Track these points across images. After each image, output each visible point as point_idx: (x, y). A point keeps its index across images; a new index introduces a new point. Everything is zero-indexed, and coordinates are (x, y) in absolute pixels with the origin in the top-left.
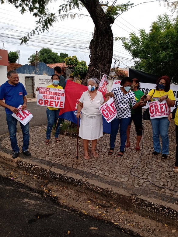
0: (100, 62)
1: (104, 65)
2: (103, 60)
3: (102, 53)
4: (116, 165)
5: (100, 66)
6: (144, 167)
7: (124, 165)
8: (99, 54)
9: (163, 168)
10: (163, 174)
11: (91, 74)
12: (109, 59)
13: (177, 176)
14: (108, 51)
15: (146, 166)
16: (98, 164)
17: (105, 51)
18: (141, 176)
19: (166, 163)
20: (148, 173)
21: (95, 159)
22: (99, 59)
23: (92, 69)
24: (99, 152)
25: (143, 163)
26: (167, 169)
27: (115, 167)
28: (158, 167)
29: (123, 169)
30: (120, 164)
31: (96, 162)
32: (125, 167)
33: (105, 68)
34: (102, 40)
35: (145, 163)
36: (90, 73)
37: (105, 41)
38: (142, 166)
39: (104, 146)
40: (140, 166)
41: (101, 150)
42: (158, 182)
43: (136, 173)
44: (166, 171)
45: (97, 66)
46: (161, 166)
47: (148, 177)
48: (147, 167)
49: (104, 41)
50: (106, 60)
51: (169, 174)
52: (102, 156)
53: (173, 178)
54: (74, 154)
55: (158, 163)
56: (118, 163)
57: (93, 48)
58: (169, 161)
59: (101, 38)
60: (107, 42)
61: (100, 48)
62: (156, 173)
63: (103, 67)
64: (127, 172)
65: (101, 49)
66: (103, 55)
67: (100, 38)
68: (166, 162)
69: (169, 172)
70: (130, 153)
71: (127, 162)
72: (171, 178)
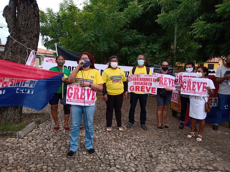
0: (25, 34)
1: (31, 39)
2: (29, 33)
3: (27, 24)
4: (75, 162)
5: (25, 39)
6: (105, 155)
7: (85, 160)
8: (22, 25)
9: (122, 150)
10: (126, 157)
11: (14, 49)
12: (36, 32)
13: (138, 155)
14: (34, 23)
15: (106, 153)
16: (52, 168)
17: (31, 22)
18: (109, 167)
19: (121, 144)
20: (113, 161)
21: (43, 163)
22: (24, 31)
23: (14, 42)
24: (44, 151)
25: (102, 151)
26: (126, 151)
27: (76, 166)
28: (117, 150)
29: (86, 165)
30: (78, 159)
31: (48, 166)
32: (86, 162)
33: (32, 42)
34: (24, 8)
35: (103, 149)
36: (11, 47)
37: (30, 11)
38: (103, 154)
39: (46, 141)
40: (101, 155)
41: (46, 148)
42: (129, 169)
43: (102, 165)
44: (127, 153)
45: (22, 39)
46: (120, 149)
47: (116, 166)
48: (109, 154)
49: (28, 9)
50: (33, 33)
51: (132, 155)
52: (52, 155)
53: (138, 159)
54: (7, 165)
55: (114, 146)
56: (76, 159)
57: (9, 16)
58: (122, 141)
59: (24, 6)
60: (32, 11)
61: (23, 17)
62: (120, 159)
63: (29, 41)
64: (92, 168)
65: (25, 19)
66: (28, 27)
67: (22, 5)
68: (120, 142)
69: (130, 154)
70: (82, 142)
71: (85, 154)
72: (136, 160)
